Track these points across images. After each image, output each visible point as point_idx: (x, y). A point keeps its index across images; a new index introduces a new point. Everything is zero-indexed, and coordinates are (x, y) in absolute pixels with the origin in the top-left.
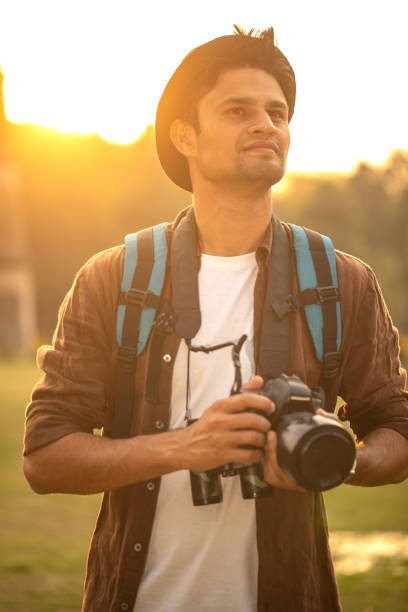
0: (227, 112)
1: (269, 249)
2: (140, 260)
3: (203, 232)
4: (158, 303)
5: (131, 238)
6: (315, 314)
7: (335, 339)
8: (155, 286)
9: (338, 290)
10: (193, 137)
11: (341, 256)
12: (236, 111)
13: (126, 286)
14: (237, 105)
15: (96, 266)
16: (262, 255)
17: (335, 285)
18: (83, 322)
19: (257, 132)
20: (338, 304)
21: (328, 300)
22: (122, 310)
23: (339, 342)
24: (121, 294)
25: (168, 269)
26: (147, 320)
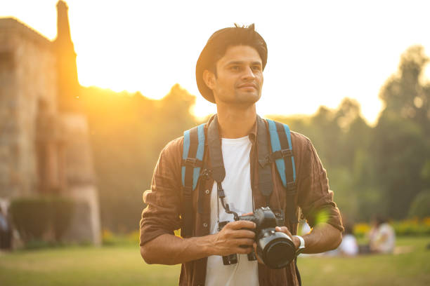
0: (231, 68)
1: (256, 134)
2: (191, 143)
3: (222, 127)
4: (201, 164)
5: (187, 132)
6: (281, 164)
7: (292, 175)
8: (200, 156)
9: (292, 151)
10: (214, 79)
11: (293, 134)
12: (235, 67)
13: (185, 157)
14: (235, 65)
15: (170, 149)
16: (252, 137)
17: (291, 148)
18: (164, 176)
19: (245, 79)
20: (292, 158)
21: (287, 156)
22: (184, 169)
23: (294, 176)
24: (182, 160)
25: (206, 147)
26: (196, 173)
